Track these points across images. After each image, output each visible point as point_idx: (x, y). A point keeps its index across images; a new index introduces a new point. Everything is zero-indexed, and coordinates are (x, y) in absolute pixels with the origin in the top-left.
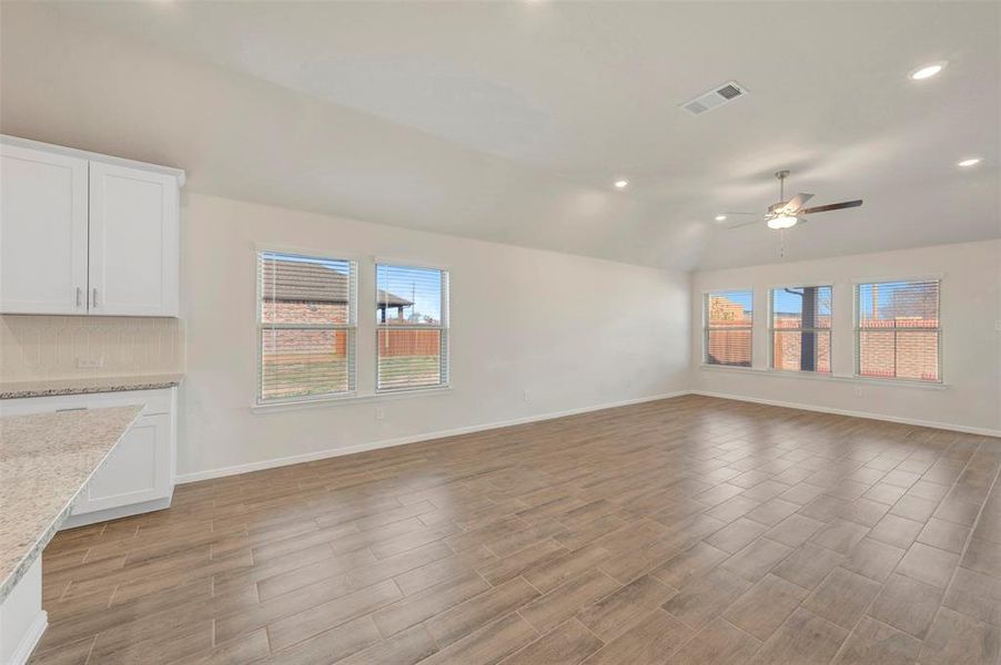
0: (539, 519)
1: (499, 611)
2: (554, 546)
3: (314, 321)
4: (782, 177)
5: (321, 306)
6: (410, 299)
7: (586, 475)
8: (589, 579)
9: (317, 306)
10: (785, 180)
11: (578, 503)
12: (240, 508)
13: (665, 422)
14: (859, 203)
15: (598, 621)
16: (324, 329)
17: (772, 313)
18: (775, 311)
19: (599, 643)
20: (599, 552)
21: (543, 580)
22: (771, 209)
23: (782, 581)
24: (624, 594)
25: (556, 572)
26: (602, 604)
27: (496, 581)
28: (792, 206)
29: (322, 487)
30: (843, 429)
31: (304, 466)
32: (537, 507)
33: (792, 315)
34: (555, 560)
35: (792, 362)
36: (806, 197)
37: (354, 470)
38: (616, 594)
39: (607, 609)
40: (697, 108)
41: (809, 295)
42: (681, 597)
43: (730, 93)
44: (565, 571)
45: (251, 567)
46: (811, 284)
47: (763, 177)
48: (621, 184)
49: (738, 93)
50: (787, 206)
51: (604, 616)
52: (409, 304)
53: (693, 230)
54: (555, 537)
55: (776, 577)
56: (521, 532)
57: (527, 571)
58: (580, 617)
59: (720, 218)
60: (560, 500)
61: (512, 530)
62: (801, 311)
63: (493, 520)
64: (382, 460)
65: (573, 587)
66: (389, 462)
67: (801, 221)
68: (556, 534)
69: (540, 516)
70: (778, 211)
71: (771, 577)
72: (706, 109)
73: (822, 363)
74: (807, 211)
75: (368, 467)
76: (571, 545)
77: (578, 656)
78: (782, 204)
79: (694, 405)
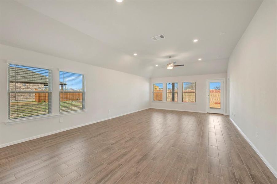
0: (118, 145)
1: (111, 171)
2: (123, 151)
3: (25, 89)
4: (170, 58)
5: (28, 84)
6: (65, 82)
7: (128, 131)
8: (134, 158)
9: (26, 84)
10: (171, 58)
11: (127, 139)
12: (4, 161)
13: (145, 116)
14: (183, 65)
15: (138, 167)
16: (29, 93)
17: (167, 89)
18: (167, 88)
19: (139, 172)
20: (135, 150)
21: (122, 160)
22: (168, 65)
23: (175, 148)
24: (143, 159)
25: (125, 158)
26: (138, 163)
27: (109, 164)
28: (172, 65)
29: (41, 147)
30: (180, 114)
31: (31, 142)
32: (117, 142)
33: (170, 89)
34: (124, 155)
35: (170, 100)
36: (174, 63)
37: (52, 140)
38: (141, 159)
39: (139, 163)
40: (155, 39)
41: (173, 85)
42: (155, 156)
43: (162, 37)
44: (127, 157)
45: (15, 180)
46: (174, 82)
47: (166, 57)
48: (135, 54)
49: (163, 37)
50: (171, 65)
51: (139, 165)
52: (65, 84)
53: (151, 68)
54: (123, 149)
55: (173, 148)
56: (113, 149)
57: (117, 159)
58: (133, 167)
59: (157, 66)
60: (123, 139)
61: (111, 149)
62: (172, 88)
63: (105, 147)
64: (63, 135)
65: (130, 160)
66: (66, 136)
67: (173, 68)
68: (123, 148)
69: (118, 144)
70: (169, 65)
71: (172, 148)
72: (156, 39)
73: (176, 100)
74: (175, 66)
75: (59, 138)
76: (127, 150)
77: (134, 177)
78: (170, 64)
79: (150, 111)
